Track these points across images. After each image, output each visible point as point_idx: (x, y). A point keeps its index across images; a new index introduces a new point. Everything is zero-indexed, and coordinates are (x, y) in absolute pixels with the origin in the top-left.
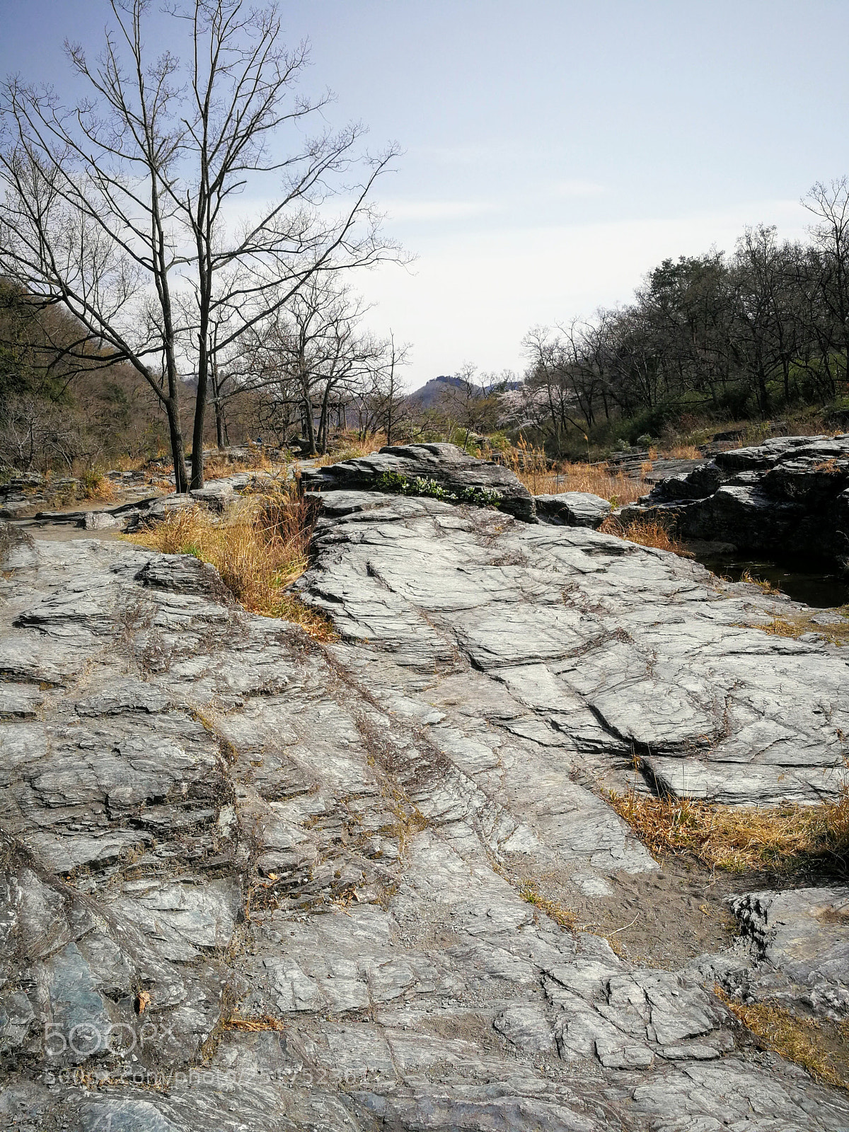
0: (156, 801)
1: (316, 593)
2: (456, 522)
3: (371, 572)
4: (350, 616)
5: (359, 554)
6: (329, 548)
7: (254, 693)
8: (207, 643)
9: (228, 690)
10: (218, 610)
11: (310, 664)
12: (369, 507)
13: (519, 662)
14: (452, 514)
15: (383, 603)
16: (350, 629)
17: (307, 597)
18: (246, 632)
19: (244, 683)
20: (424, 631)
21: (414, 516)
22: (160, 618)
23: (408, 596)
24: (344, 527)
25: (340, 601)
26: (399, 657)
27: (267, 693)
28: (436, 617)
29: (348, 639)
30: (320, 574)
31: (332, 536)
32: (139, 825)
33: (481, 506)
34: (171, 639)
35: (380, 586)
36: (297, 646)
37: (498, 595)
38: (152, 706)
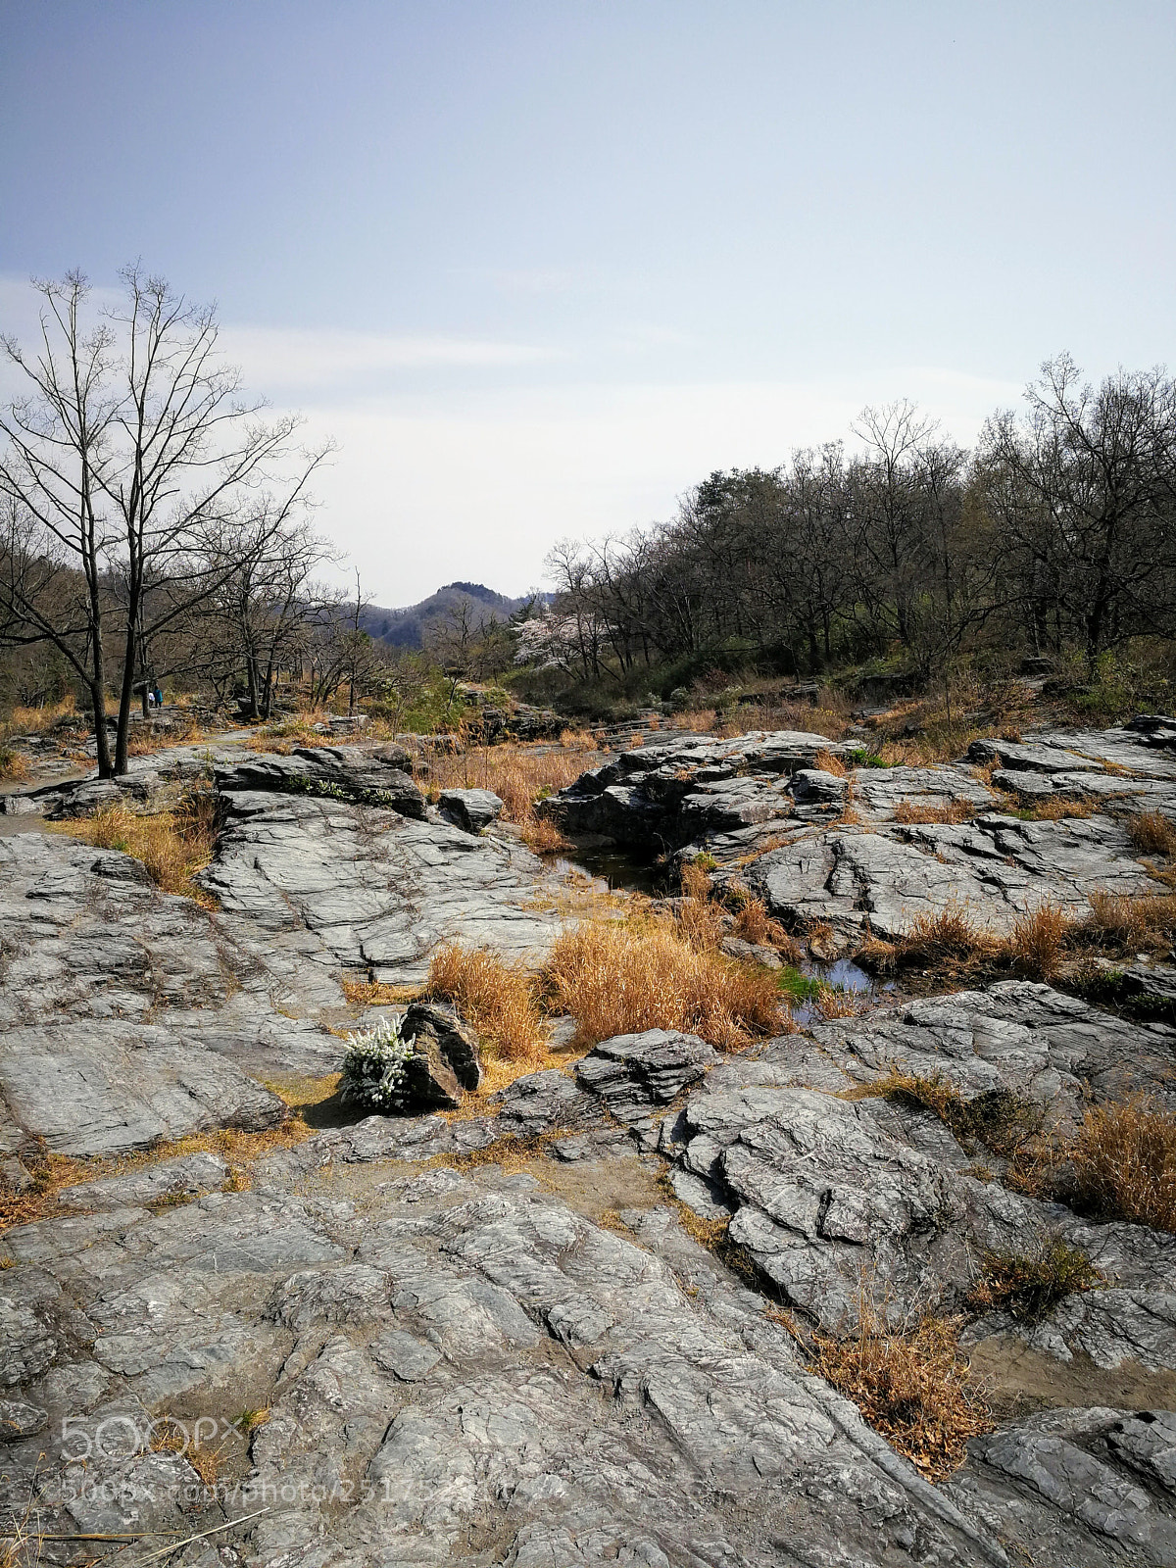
0: (119, 965)
1: (213, 880)
2: (345, 822)
3: (256, 866)
4: (232, 896)
5: (250, 851)
6: (231, 845)
7: (164, 934)
8: (138, 908)
9: (150, 932)
10: (145, 890)
11: (198, 922)
12: (270, 809)
13: (335, 924)
14: (343, 814)
15: (258, 888)
16: (230, 904)
17: (206, 884)
18: (161, 903)
19: (158, 929)
20: (280, 906)
21: (309, 817)
22: (111, 894)
23: (278, 883)
24: (246, 828)
25: (227, 886)
26: (258, 921)
27: (171, 935)
28: (293, 898)
29: (228, 910)
30: (219, 866)
31: (234, 836)
32: (113, 973)
33: (376, 806)
34: (118, 906)
35: (260, 876)
36: (191, 912)
37: (344, 883)
38: (113, 934)
